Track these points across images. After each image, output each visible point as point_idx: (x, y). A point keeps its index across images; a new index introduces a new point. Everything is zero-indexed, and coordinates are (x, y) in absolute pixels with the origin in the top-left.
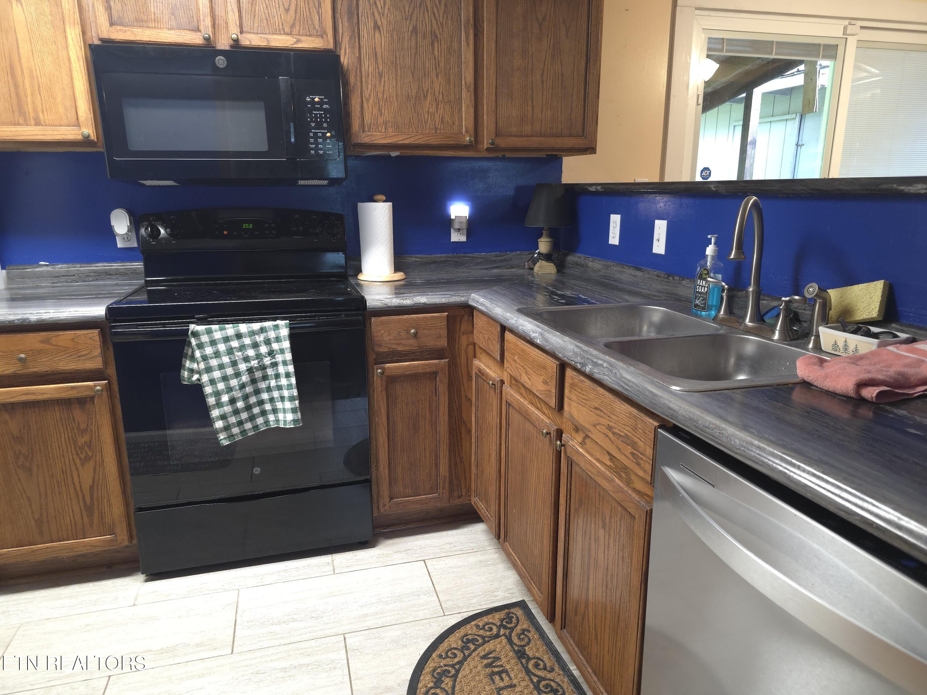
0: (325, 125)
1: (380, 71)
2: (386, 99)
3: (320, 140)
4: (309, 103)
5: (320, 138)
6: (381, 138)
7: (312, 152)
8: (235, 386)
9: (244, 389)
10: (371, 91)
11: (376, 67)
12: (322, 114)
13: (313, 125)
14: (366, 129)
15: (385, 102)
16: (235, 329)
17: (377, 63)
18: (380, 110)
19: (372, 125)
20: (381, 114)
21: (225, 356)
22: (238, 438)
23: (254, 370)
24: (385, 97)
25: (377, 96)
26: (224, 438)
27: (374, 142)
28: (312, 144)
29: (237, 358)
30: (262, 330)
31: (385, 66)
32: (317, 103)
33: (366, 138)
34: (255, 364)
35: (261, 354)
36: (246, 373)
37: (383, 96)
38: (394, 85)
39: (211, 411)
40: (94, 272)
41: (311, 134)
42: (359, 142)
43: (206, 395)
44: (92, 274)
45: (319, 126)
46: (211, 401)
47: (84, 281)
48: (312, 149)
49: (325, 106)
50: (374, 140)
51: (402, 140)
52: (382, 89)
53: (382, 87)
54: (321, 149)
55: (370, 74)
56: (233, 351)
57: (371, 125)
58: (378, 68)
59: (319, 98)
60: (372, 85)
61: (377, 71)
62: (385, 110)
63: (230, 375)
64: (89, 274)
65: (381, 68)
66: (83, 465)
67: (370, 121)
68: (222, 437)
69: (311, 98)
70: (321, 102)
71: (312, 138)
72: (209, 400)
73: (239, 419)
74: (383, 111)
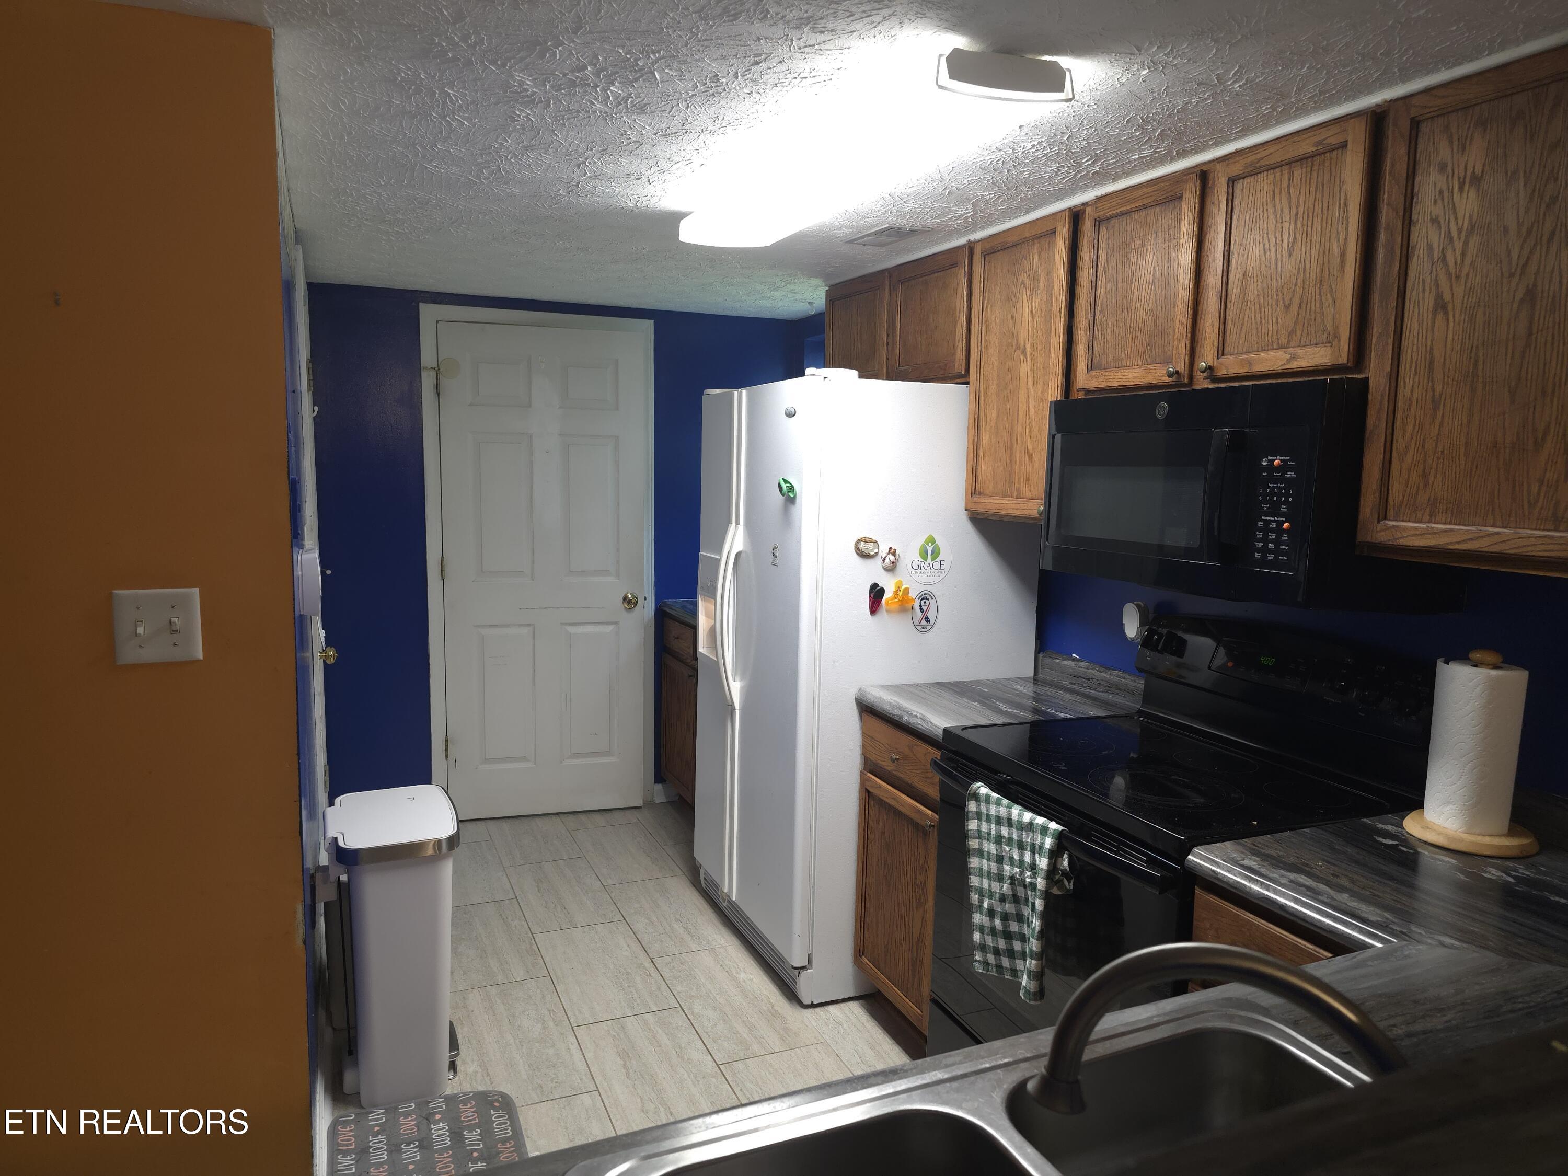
0: (1284, 508)
1: (1437, 394)
2: (1443, 452)
3: (1273, 536)
4: (1265, 468)
5: (1272, 530)
6: (1413, 535)
7: (1258, 555)
8: (996, 893)
9: (1003, 904)
10: (1412, 438)
11: (1429, 388)
12: (1282, 488)
13: (1265, 507)
14: (1391, 513)
15: (1438, 458)
16: (1008, 809)
17: (1431, 379)
18: (1425, 475)
19: (1403, 507)
20: (1426, 486)
21: (993, 843)
22: (993, 972)
23: (1016, 882)
24: (1440, 448)
25: (1423, 447)
26: (979, 961)
27: (1399, 542)
28: (1259, 540)
29: (1004, 854)
30: (1030, 826)
31: (1448, 384)
32: (1278, 469)
33: (1383, 533)
34: (1016, 873)
35: (1024, 861)
36: (1009, 881)
37: (1436, 447)
38: (1465, 421)
39: (973, 912)
41: (1260, 524)
42: (1369, 539)
43: (971, 887)
45: (1275, 510)
46: (975, 897)
48: (1259, 550)
49: (1290, 474)
50: (1398, 539)
51: (1458, 543)
52: (1437, 432)
53: (1437, 428)
54: (1271, 552)
55: (1414, 403)
56: (1001, 841)
57: (1401, 506)
58: (1433, 390)
59: (1281, 460)
60: (1415, 425)
61: (1430, 393)
62: (1435, 477)
63: (993, 873)
65: (1438, 388)
66: (917, 908)
67: (1401, 498)
68: (977, 958)
69: (1269, 461)
70: (1284, 468)
71: (1260, 530)
72: (972, 895)
73: (995, 945)
74: (1432, 479)
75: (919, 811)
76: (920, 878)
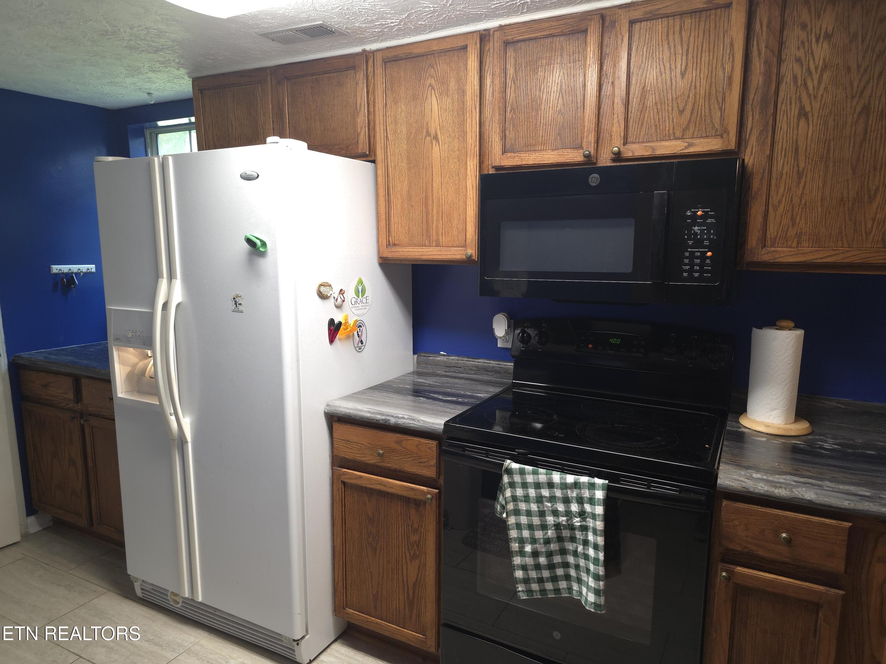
0: (706, 243)
1: (801, 169)
2: (805, 204)
3: (698, 261)
4: (689, 217)
5: (697, 258)
6: (788, 256)
7: (685, 274)
8: (540, 539)
9: (548, 545)
10: (783, 196)
11: (795, 165)
12: (705, 230)
13: (690, 242)
14: (769, 243)
15: (802, 208)
16: (548, 476)
17: (796, 159)
18: (793, 219)
19: (778, 239)
20: (793, 225)
21: (534, 503)
22: (537, 595)
23: (562, 528)
24: (803, 202)
25: (792, 201)
26: (523, 591)
27: (777, 260)
28: (686, 265)
29: (545, 509)
30: (576, 485)
31: (809, 163)
32: (701, 217)
33: (766, 255)
34: (563, 521)
35: (571, 511)
36: (553, 528)
37: (801, 201)
38: (821, 185)
39: (513, 557)
40: (475, 367)
41: (687, 254)
42: (755, 259)
43: (511, 539)
44: (474, 368)
45: (698, 243)
46: (515, 546)
47: (467, 373)
48: (686, 271)
49: (709, 221)
50: (778, 258)
51: (822, 258)
52: (801, 192)
53: (801, 189)
54: (696, 271)
55: (784, 175)
56: (542, 500)
57: (776, 238)
58: (798, 166)
59: (703, 212)
60: (785, 188)
61: (796, 169)
62: (801, 219)
63: (536, 525)
64: (471, 368)
65: (802, 165)
66: (411, 561)
67: (776, 233)
68: (520, 589)
69: (692, 212)
70: (705, 216)
71: (687, 258)
72: (512, 545)
73: (540, 576)
74: (798, 220)
75: (412, 489)
76: (414, 538)
